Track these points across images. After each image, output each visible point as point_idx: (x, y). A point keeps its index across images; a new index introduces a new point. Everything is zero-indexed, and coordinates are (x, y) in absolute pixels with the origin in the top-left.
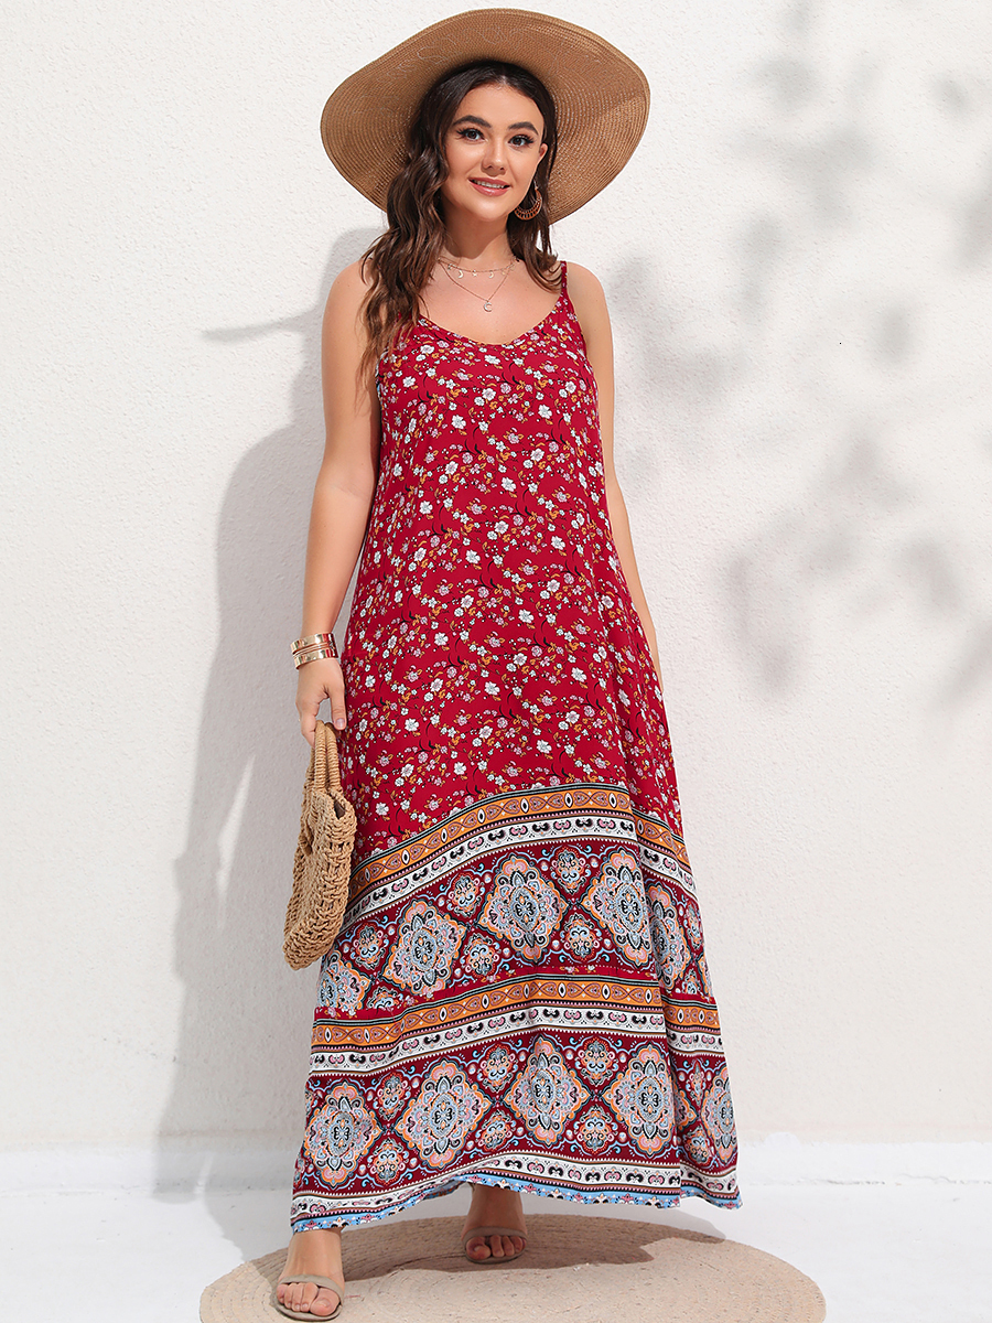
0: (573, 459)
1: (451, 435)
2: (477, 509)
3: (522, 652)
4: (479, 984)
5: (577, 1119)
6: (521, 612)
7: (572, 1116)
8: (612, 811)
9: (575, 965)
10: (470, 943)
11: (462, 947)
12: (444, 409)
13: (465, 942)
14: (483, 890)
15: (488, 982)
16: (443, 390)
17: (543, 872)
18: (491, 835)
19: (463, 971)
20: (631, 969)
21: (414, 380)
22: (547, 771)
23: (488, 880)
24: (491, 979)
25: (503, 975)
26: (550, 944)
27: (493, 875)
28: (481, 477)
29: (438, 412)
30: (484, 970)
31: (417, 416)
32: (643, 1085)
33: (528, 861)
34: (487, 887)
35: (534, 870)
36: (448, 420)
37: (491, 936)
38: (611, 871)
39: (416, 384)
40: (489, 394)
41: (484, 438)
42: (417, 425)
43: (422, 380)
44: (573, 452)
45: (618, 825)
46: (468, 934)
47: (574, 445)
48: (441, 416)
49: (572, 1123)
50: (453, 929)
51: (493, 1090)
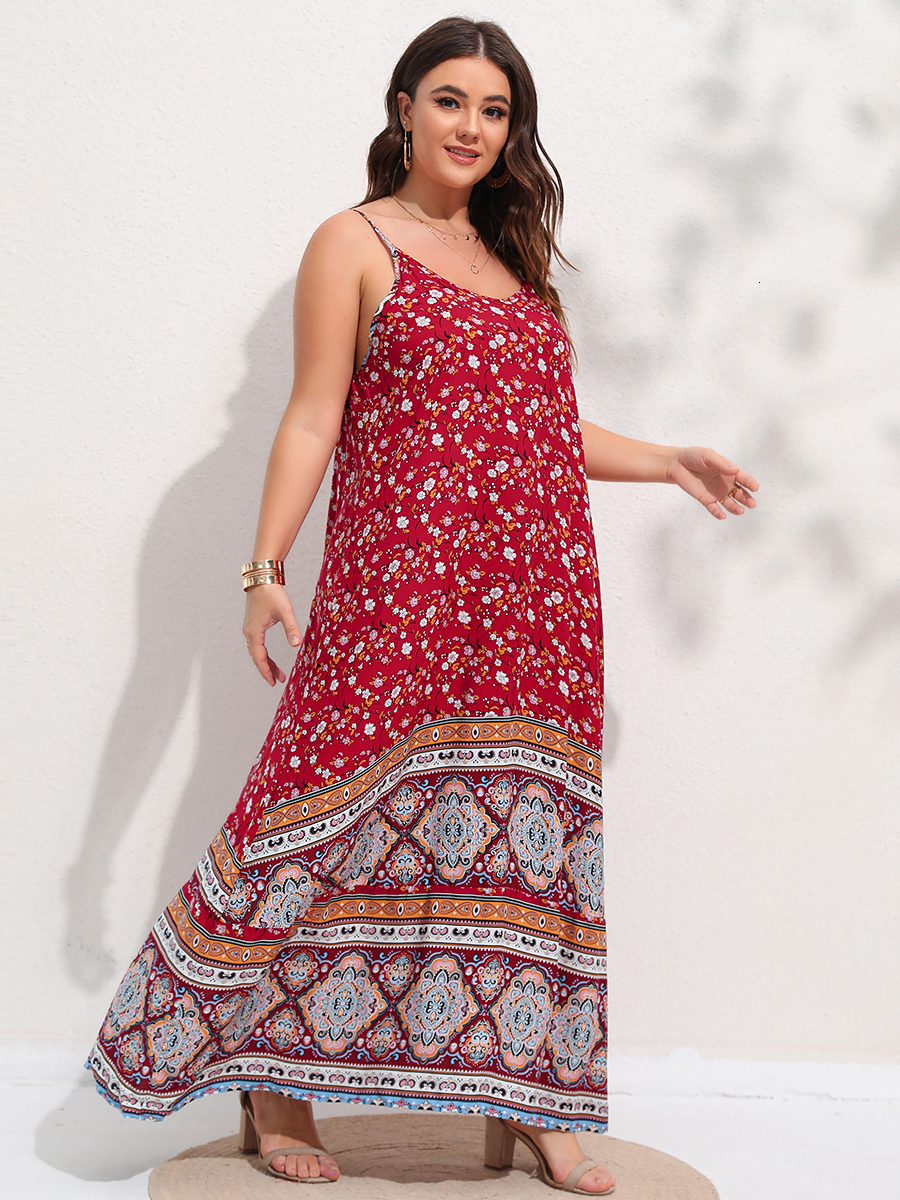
0: (557, 414)
1: (465, 373)
2: (481, 447)
3: (499, 586)
4: (398, 891)
5: (464, 1032)
6: (506, 549)
7: (460, 1029)
8: (536, 745)
9: (493, 886)
10: (399, 851)
11: (391, 852)
12: (462, 348)
13: (395, 848)
14: (422, 804)
15: (407, 892)
16: (460, 331)
17: (477, 797)
18: (441, 754)
19: (387, 874)
20: (529, 893)
21: (428, 320)
22: (502, 702)
23: (429, 795)
24: (410, 889)
25: (421, 888)
26: (474, 866)
27: (434, 792)
28: (487, 416)
29: (456, 351)
30: (405, 879)
31: (433, 353)
32: (520, 1003)
33: (467, 785)
34: (427, 802)
35: (470, 794)
36: (465, 359)
37: (419, 849)
38: (525, 800)
39: (431, 324)
40: (500, 339)
41: (494, 379)
42: (433, 362)
43: (437, 321)
44: (558, 408)
45: (539, 758)
46: (399, 842)
47: (560, 401)
48: (459, 355)
49: (459, 1036)
50: (385, 832)
51: (392, 994)
